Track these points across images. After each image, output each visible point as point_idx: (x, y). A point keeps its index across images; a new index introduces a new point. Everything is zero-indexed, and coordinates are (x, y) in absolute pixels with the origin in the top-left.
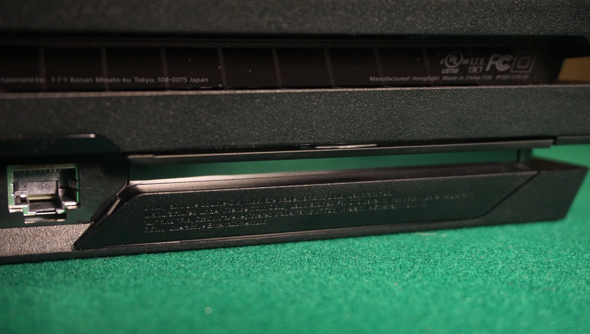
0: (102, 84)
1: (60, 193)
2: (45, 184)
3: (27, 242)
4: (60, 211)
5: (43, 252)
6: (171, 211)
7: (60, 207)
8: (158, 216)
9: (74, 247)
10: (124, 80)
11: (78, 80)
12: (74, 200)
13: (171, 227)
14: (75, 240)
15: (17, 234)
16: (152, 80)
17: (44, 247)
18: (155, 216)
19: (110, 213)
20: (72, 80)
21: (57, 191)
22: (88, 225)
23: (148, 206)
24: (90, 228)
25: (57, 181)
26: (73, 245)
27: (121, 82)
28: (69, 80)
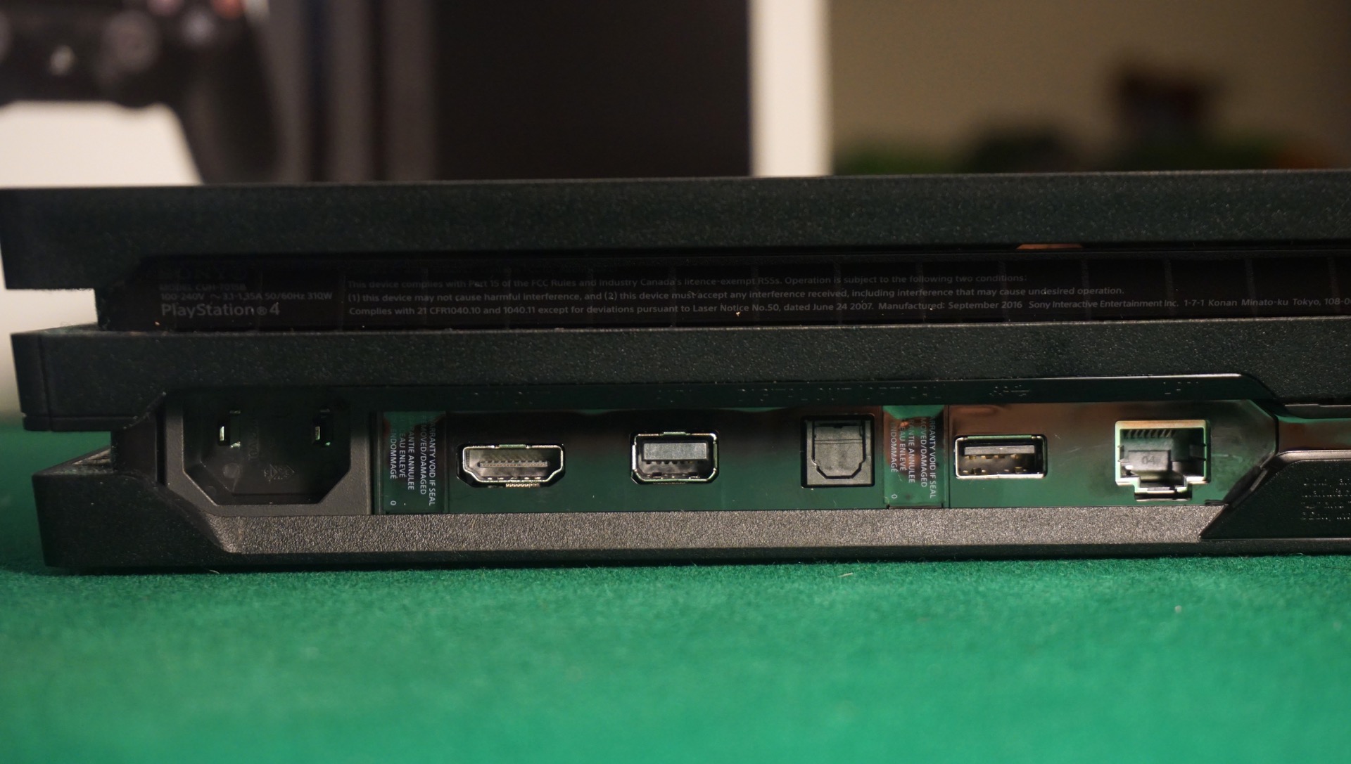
0: (1248, 307)
1: (1175, 467)
2: (1151, 456)
3: (1140, 526)
4: (1180, 489)
5: (1161, 542)
6: (1340, 487)
7: (1181, 483)
8: (1322, 495)
9: (1200, 538)
10: (1279, 303)
11: (1217, 304)
12: (1200, 473)
13: (1340, 513)
14: (1203, 528)
15: (1126, 515)
16: (1317, 302)
17: (1162, 535)
18: (1318, 494)
19: (1252, 489)
20: (1210, 303)
21: (1170, 465)
22: (1220, 508)
23: (1307, 479)
24: (1224, 512)
25: (1169, 452)
26: (1200, 535)
27: (1275, 305)
28: (1206, 302)
